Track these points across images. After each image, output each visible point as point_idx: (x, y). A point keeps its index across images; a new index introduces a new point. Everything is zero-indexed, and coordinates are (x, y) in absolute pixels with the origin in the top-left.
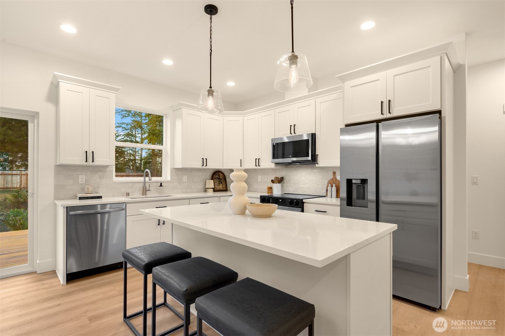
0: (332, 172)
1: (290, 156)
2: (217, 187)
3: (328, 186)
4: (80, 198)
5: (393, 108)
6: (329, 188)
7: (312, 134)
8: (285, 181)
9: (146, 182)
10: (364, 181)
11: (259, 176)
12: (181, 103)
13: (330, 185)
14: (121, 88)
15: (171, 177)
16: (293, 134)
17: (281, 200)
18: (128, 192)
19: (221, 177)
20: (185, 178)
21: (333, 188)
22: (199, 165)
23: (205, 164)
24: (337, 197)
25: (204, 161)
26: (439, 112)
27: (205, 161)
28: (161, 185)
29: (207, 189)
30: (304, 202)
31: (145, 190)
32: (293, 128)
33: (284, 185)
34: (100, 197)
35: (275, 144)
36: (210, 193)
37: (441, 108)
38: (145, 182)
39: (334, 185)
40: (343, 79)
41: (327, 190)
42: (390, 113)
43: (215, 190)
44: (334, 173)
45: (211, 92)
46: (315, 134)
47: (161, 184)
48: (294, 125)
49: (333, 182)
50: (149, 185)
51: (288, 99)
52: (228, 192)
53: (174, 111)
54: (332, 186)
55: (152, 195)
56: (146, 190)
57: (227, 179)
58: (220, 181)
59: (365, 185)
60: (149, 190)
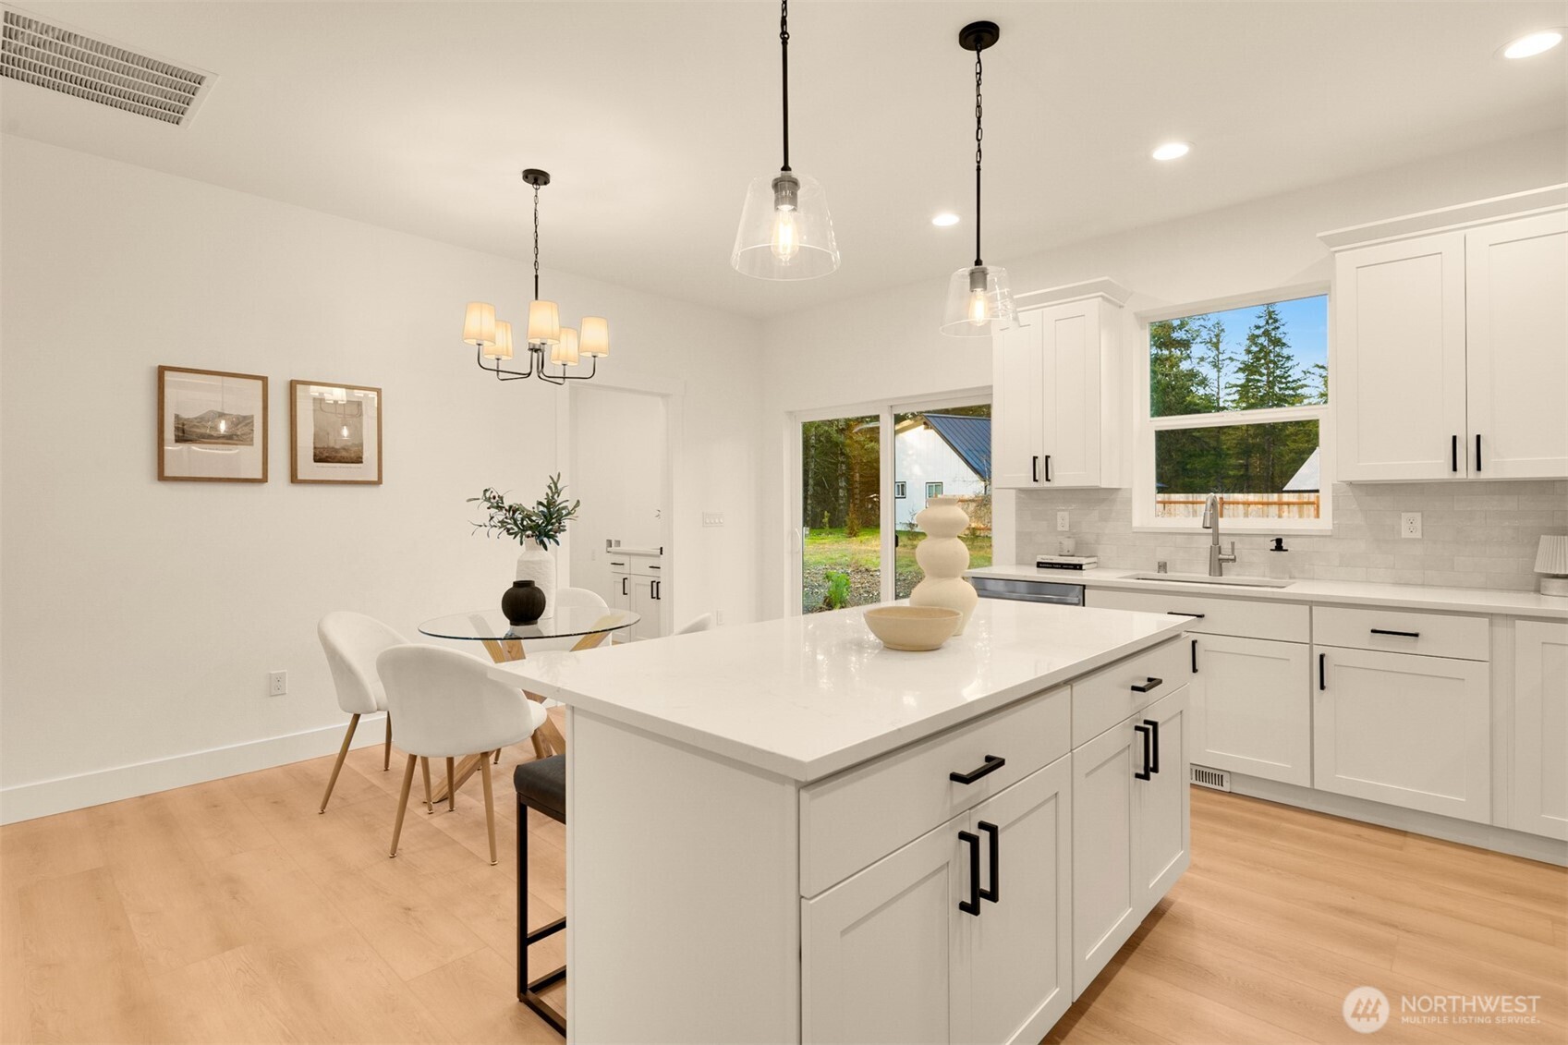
4: (1039, 565)
9: (1220, 532)
12: (1322, 238)
15: (1336, 515)
18: (1164, 561)
27: (1469, 445)
28: (1279, 546)
29: (1541, 580)
31: (1219, 560)
34: (1078, 567)
47: (1279, 541)
50: (1233, 544)
55: (1252, 578)
56: (1223, 560)
60: (1232, 560)
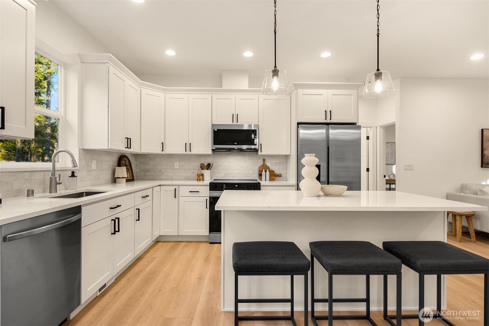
0: (262, 159)
1: (236, 144)
3: (261, 171)
5: (332, 116)
6: (263, 173)
12: (110, 56)
15: (79, 161)
16: (236, 123)
17: (237, 186)
18: (30, 188)
19: (127, 163)
20: (94, 165)
21: (267, 172)
22: (122, 146)
23: (129, 146)
24: (270, 180)
25: (129, 142)
27: (129, 140)
28: (73, 175)
29: (117, 179)
31: (55, 184)
32: (235, 117)
35: (216, 130)
36: (125, 184)
38: (54, 170)
39: (268, 170)
40: (297, 86)
41: (261, 175)
42: (331, 120)
43: (128, 181)
44: (264, 160)
45: (275, 72)
46: (258, 126)
47: (73, 173)
48: (237, 114)
49: (264, 168)
50: (59, 175)
54: (266, 171)
56: (57, 183)
57: (132, 165)
58: (127, 168)
60: (60, 183)
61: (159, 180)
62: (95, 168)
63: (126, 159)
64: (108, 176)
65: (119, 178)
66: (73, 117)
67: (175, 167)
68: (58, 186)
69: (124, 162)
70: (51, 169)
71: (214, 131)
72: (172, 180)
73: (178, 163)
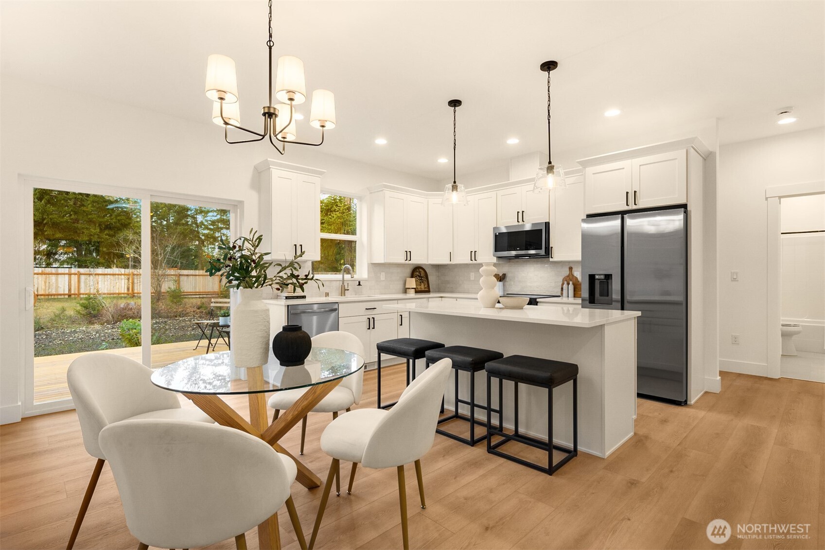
0: (568, 267)
1: (518, 249)
2: (419, 287)
3: (563, 284)
4: (287, 298)
5: (639, 199)
6: (565, 286)
7: (546, 223)
8: (507, 279)
10: (608, 277)
11: (471, 274)
12: (384, 184)
13: (565, 282)
14: (325, 171)
15: (368, 273)
16: (521, 223)
18: (327, 292)
19: (422, 275)
20: (383, 276)
21: (569, 286)
22: (401, 259)
23: (409, 259)
24: (575, 296)
25: (408, 255)
26: (684, 206)
27: (409, 253)
28: (359, 284)
29: (407, 290)
30: (538, 302)
31: (343, 291)
32: (521, 215)
33: (507, 284)
34: (304, 297)
35: (497, 234)
36: (412, 294)
37: (687, 202)
38: (343, 280)
39: (571, 283)
40: (585, 164)
41: (562, 289)
42: (636, 205)
43: (417, 292)
44: (571, 269)
45: (455, 187)
46: (549, 223)
47: (359, 282)
48: (523, 212)
49: (570, 278)
50: (348, 284)
51: (512, 181)
52: (431, 293)
53: (371, 193)
54: (568, 284)
55: (349, 296)
56: (345, 290)
57: (429, 277)
58: (421, 280)
59: (609, 281)
60: (348, 290)
61: (456, 292)
62: (384, 279)
63: (421, 270)
64: (400, 286)
65: (409, 288)
66: (365, 239)
67: (471, 279)
68: (346, 291)
69: (418, 273)
70: (342, 279)
71: (496, 236)
72: (468, 293)
73: (473, 273)
